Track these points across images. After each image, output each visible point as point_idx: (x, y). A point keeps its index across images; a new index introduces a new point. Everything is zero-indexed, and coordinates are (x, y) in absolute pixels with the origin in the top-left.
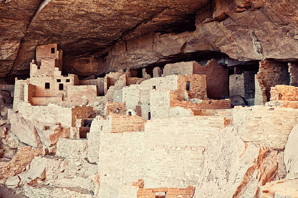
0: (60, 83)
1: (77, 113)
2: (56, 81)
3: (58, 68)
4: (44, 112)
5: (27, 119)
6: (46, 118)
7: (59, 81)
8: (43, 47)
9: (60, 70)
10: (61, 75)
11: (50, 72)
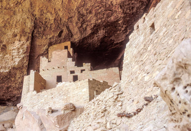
0: (74, 74)
1: (96, 89)
2: (70, 73)
3: (71, 59)
4: (52, 96)
5: (32, 110)
6: (54, 103)
7: (72, 72)
8: (55, 46)
9: (73, 61)
10: (75, 66)
11: (63, 63)
